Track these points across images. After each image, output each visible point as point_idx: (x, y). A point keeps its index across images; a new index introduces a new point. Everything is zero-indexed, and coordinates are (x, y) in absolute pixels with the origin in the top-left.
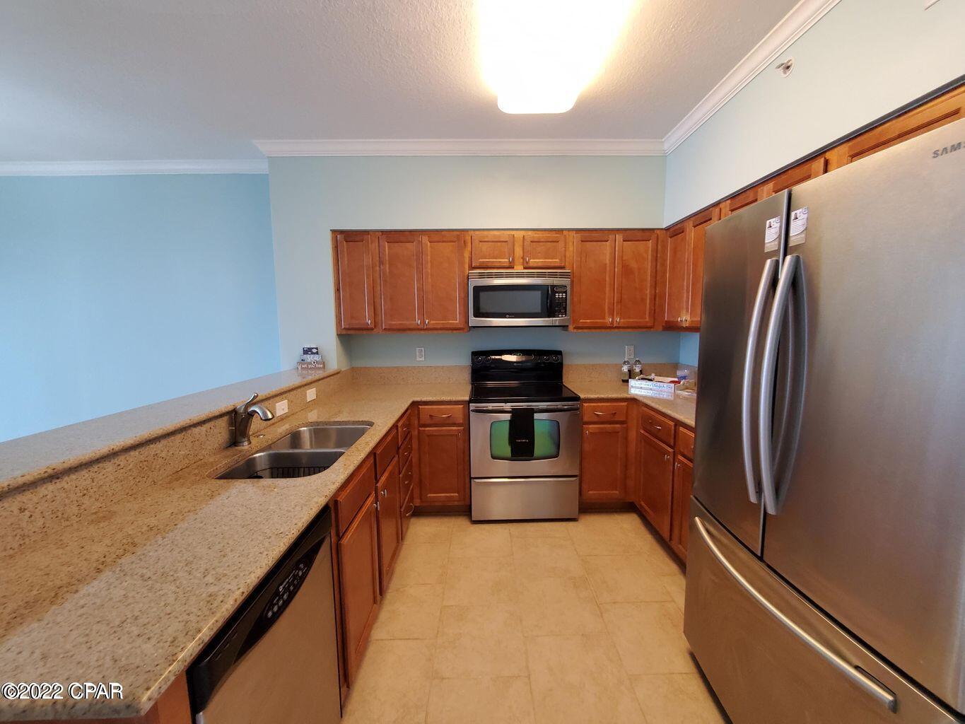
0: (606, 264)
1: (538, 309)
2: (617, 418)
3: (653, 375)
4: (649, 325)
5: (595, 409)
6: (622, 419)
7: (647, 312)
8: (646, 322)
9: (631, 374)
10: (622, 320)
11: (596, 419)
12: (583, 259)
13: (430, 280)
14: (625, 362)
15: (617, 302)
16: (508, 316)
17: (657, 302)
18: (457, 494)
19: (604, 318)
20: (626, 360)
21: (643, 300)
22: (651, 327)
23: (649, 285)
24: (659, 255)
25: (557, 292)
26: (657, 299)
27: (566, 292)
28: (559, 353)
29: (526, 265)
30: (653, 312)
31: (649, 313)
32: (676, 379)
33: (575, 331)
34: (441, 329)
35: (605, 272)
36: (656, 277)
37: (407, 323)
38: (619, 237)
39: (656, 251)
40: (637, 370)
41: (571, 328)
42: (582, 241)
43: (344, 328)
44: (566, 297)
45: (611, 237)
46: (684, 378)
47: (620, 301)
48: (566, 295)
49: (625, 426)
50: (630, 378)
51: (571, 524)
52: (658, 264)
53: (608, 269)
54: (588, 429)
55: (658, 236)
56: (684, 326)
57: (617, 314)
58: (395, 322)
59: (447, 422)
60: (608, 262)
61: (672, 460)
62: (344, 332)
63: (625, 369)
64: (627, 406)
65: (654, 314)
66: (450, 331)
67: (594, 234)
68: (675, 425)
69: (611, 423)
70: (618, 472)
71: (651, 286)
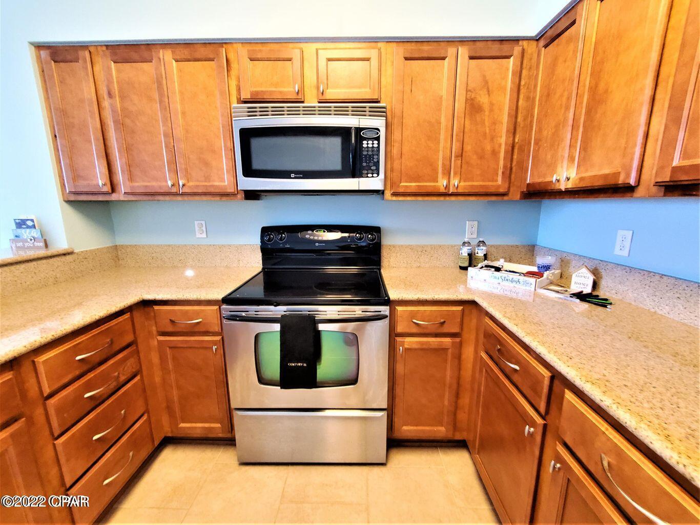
0: (441, 98)
1: (337, 166)
2: (446, 329)
3: (502, 261)
4: (501, 190)
5: (413, 315)
6: (455, 329)
7: (500, 172)
8: (499, 186)
9: (472, 260)
10: (462, 184)
11: (415, 330)
12: (407, 89)
13: (181, 121)
14: (464, 243)
15: (457, 157)
16: (293, 175)
17: (515, 157)
18: (219, 425)
19: (436, 180)
20: (466, 240)
21: (495, 153)
22: (503, 195)
23: (504, 130)
24: (523, 83)
25: (365, 139)
26: (516, 151)
27: (378, 139)
28: (377, 230)
29: (321, 97)
30: (508, 172)
31: (503, 173)
32: (535, 269)
33: (394, 198)
34: (205, 194)
35: (440, 110)
36: (516, 117)
37: (155, 185)
38: (463, 52)
39: (519, 74)
40: (480, 253)
41: (388, 194)
42: (406, 59)
43: (71, 192)
44: (378, 147)
45: (451, 51)
46: (547, 268)
47: (461, 155)
48: (379, 144)
49: (458, 340)
50: (470, 265)
51: (376, 470)
52: (521, 96)
53: (444, 103)
54: (403, 343)
55: (523, 50)
56: (563, 189)
57: (455, 174)
58: (140, 184)
59: (196, 329)
60: (444, 93)
61: (538, 438)
62: (72, 198)
63: (465, 251)
64: (463, 310)
65: (509, 173)
66: (218, 198)
67: (426, 47)
68: (552, 378)
69: (437, 335)
70: (446, 403)
71: (508, 131)
